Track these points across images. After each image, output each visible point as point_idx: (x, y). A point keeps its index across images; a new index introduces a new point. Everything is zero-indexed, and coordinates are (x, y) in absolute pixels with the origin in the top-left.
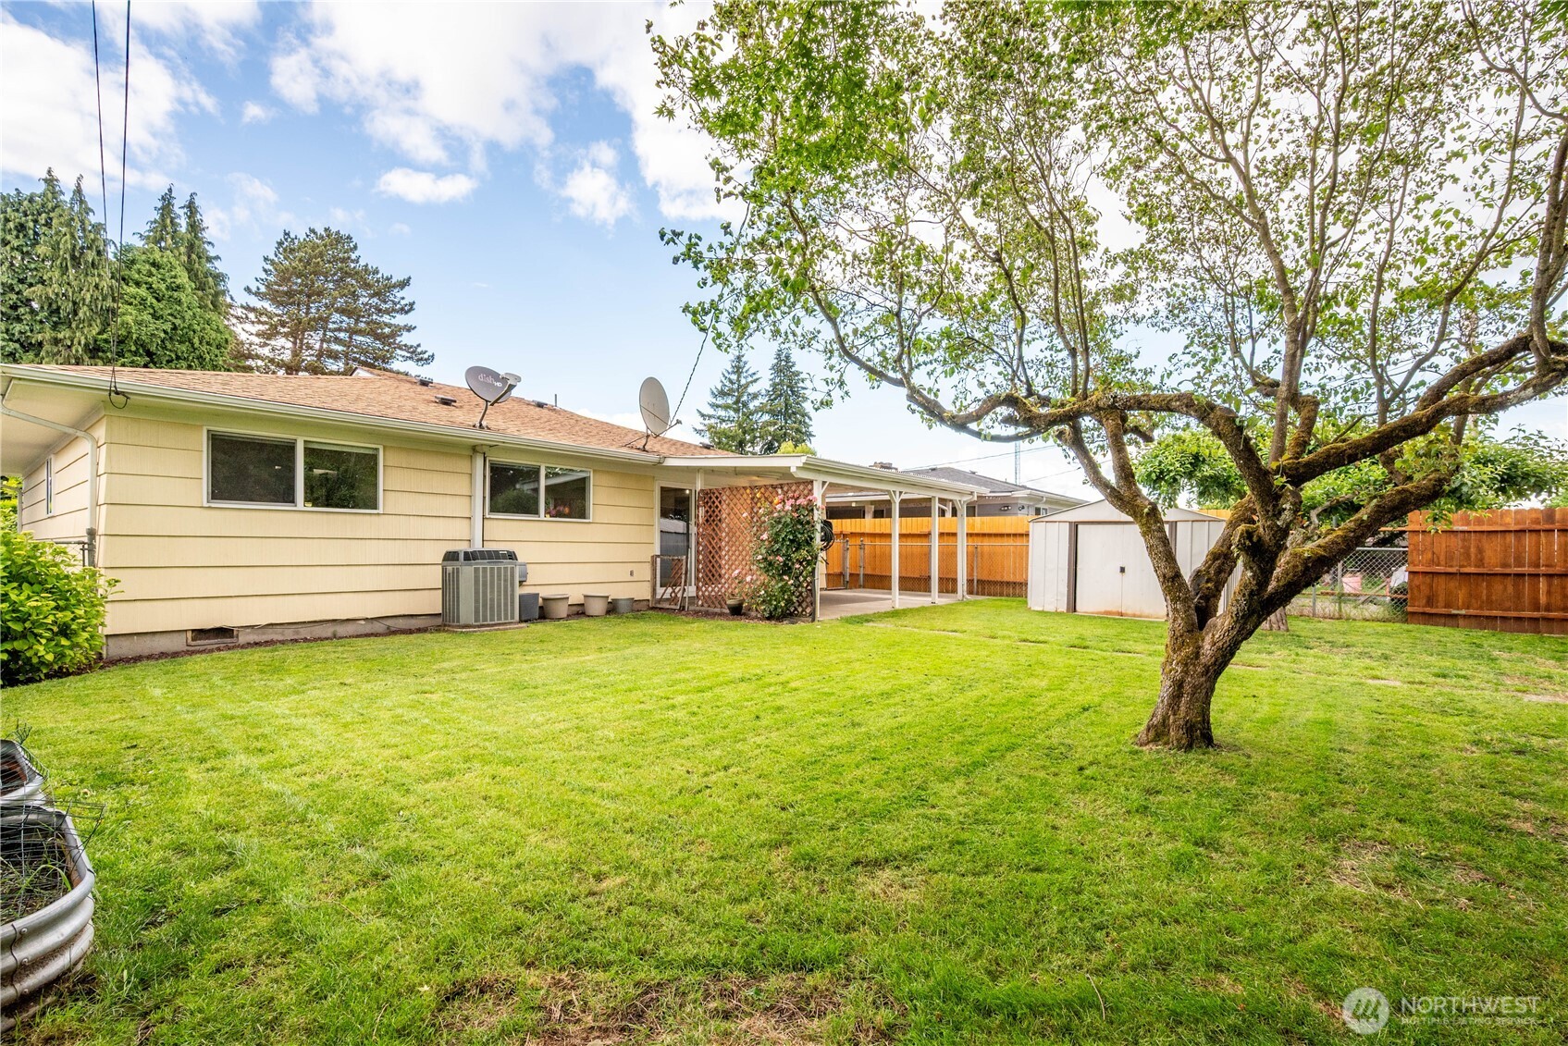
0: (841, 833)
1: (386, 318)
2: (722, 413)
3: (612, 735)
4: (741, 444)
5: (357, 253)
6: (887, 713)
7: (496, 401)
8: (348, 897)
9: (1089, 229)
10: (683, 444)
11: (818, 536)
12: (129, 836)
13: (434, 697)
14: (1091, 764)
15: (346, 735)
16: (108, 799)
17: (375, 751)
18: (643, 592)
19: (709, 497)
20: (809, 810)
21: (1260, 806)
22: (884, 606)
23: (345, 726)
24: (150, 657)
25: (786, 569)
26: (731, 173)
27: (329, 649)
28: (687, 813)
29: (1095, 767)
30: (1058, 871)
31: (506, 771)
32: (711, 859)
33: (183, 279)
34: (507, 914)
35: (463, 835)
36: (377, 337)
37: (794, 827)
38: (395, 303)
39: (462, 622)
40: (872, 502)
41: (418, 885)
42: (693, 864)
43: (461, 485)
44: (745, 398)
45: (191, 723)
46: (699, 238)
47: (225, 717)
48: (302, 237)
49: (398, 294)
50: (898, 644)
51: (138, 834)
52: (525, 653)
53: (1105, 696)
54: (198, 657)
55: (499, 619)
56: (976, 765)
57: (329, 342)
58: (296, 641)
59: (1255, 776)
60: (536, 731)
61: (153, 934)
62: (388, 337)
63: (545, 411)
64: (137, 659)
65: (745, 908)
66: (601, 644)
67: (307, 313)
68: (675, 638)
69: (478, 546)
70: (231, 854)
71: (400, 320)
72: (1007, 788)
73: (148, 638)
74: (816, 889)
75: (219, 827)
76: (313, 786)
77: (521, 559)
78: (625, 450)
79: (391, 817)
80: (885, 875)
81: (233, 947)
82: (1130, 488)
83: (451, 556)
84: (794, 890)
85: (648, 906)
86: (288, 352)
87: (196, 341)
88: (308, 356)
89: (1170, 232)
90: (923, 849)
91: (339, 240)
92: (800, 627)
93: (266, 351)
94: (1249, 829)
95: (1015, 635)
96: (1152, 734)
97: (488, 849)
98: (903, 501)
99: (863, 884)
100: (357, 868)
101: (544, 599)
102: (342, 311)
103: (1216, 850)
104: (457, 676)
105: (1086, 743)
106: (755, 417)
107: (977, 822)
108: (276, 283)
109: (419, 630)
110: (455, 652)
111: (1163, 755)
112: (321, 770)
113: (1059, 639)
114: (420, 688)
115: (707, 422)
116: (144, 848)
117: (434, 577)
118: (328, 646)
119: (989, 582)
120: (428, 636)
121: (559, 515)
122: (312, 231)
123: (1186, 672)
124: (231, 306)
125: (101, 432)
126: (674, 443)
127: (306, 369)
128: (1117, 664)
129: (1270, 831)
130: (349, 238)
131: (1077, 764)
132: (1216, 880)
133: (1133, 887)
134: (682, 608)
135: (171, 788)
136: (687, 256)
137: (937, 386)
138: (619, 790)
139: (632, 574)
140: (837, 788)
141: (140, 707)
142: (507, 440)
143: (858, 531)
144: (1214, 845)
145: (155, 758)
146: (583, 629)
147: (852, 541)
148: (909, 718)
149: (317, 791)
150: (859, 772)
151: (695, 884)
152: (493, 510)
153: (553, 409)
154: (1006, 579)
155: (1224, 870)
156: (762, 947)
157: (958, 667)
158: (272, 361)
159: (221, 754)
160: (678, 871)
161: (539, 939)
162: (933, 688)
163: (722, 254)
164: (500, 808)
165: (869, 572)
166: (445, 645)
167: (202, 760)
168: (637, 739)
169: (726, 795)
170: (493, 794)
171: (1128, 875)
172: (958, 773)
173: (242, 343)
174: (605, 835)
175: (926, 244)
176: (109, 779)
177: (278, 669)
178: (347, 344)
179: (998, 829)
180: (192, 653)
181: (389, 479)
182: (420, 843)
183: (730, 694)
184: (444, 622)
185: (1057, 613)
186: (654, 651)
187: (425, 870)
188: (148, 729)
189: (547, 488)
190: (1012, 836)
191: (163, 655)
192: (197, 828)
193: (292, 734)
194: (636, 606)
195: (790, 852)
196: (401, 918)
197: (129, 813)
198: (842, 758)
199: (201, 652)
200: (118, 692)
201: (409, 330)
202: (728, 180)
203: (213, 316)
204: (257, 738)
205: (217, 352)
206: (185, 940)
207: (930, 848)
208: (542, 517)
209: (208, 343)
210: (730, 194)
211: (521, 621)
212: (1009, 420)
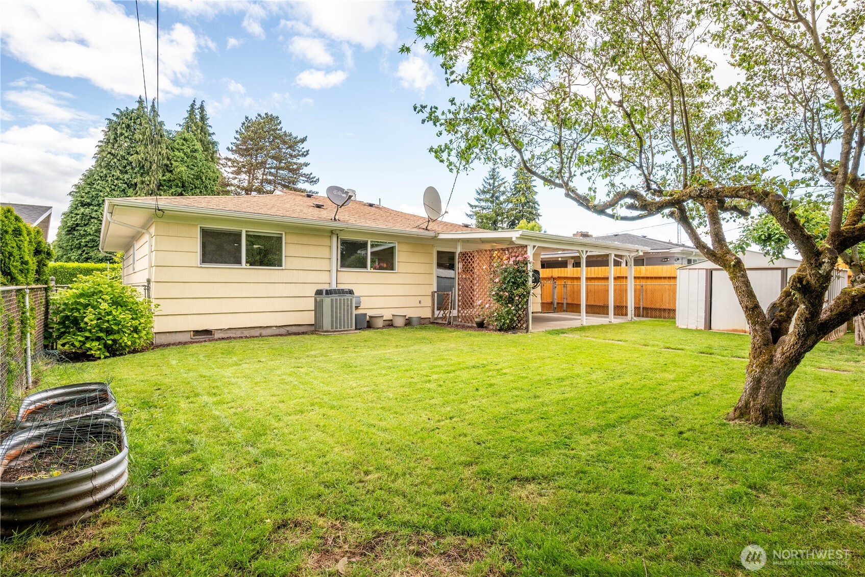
0: (510, 461)
1: (295, 160)
2: (483, 204)
3: (391, 396)
4: (495, 223)
5: (281, 125)
6: (558, 391)
7: (343, 205)
8: (241, 471)
9: (707, 75)
10: (452, 225)
11: (530, 280)
12: (150, 433)
13: (302, 370)
14: (689, 430)
15: (256, 388)
16: (144, 415)
17: (268, 398)
18: (426, 313)
19: (466, 257)
20: (494, 445)
21: (808, 466)
22: (576, 324)
23: (256, 383)
24: (174, 344)
25: (511, 300)
26: (454, 69)
27: (256, 342)
28: (422, 442)
29: (691, 433)
30: (644, 495)
31: (331, 412)
32: (430, 468)
33: (198, 146)
34: (316, 488)
35: (303, 445)
36: (290, 170)
37: (483, 454)
38: (299, 151)
39: (324, 329)
40: (572, 258)
41: (275, 469)
42: (419, 471)
43: (324, 252)
44: (497, 194)
45: (186, 379)
46: (436, 108)
47: (201, 376)
48: (254, 119)
49: (301, 146)
50: (578, 348)
51: (154, 432)
52: (355, 347)
53: (714, 386)
54: (195, 345)
55: (344, 327)
56: (608, 426)
57: (266, 175)
58: (242, 337)
59: (810, 446)
60: (351, 391)
61: (153, 480)
62: (296, 170)
63: (373, 208)
64: (168, 345)
65: (442, 497)
66: (398, 344)
67: (256, 160)
68: (441, 341)
69: (334, 287)
70: (192, 445)
71: (302, 160)
72: (625, 442)
73: (174, 334)
74: (486, 491)
75: (190, 432)
76: (235, 414)
77: (356, 294)
78: (415, 230)
79: (268, 432)
80: (530, 487)
81: (185, 490)
82: (722, 248)
83: (319, 292)
84: (473, 490)
85: (389, 491)
86: (246, 181)
87: (204, 178)
88: (256, 184)
89: (764, 72)
90: (558, 474)
91: (271, 119)
92: (519, 336)
93: (236, 182)
94: (794, 481)
95: (662, 344)
96: (737, 413)
97: (313, 452)
98: (588, 257)
99: (515, 491)
100: (248, 457)
101: (370, 317)
102: (273, 158)
103: (764, 492)
104: (317, 359)
105: (690, 417)
106: (504, 205)
107: (598, 461)
108: (241, 145)
109: (303, 333)
110: (318, 345)
111: (743, 427)
112: (241, 406)
113: (693, 347)
114: (296, 365)
115: (474, 210)
116: (155, 439)
117: (310, 304)
118: (256, 341)
119: (651, 309)
120: (307, 336)
121: (381, 268)
122: (259, 115)
123: (763, 373)
124: (219, 159)
125: (152, 230)
126: (446, 224)
127: (255, 190)
128: (731, 365)
129: (811, 483)
130: (277, 117)
131: (679, 430)
132: (755, 512)
133: (693, 510)
134: (449, 323)
135: (172, 410)
136: (430, 118)
137: (594, 186)
138: (388, 426)
139: (420, 302)
140: (514, 434)
141: (166, 370)
142: (349, 226)
143: (563, 276)
144: (763, 489)
145: (167, 395)
146: (389, 335)
147: (558, 282)
148: (572, 394)
149: (236, 416)
150: (530, 426)
151: (417, 481)
152: (343, 266)
153: (378, 207)
154: (664, 307)
155: (765, 505)
156: (447, 520)
157: (615, 364)
158: (238, 187)
159: (196, 395)
160: (410, 474)
161: (329, 502)
162: (594, 377)
163: (451, 116)
164: (323, 432)
165: (570, 302)
166: (314, 342)
167: (188, 398)
168: (405, 398)
169: (448, 433)
170: (322, 424)
171: (691, 502)
172: (594, 430)
173: (225, 178)
174: (375, 450)
175: (585, 96)
176: (147, 405)
177: (230, 353)
178: (275, 175)
179: (611, 466)
180: (192, 343)
181: (289, 250)
182: (280, 448)
183: (465, 375)
184: (315, 329)
185: (697, 330)
186: (426, 348)
187: (279, 461)
188: (167, 380)
189: (372, 253)
190: (619, 471)
191: (180, 343)
192: (179, 431)
193: (230, 387)
194: (423, 322)
195: (476, 468)
196: (263, 485)
197: (151, 421)
198: (522, 417)
199: (197, 342)
200: (157, 361)
201: (306, 166)
202: (452, 73)
203: (211, 164)
204: (214, 388)
205: (213, 183)
206: (165, 485)
207: (563, 473)
208: (369, 270)
209: (209, 179)
210: (454, 81)
211: (356, 329)
212: (631, 207)
